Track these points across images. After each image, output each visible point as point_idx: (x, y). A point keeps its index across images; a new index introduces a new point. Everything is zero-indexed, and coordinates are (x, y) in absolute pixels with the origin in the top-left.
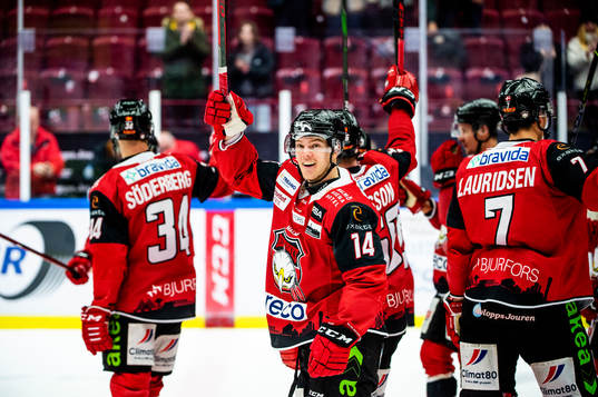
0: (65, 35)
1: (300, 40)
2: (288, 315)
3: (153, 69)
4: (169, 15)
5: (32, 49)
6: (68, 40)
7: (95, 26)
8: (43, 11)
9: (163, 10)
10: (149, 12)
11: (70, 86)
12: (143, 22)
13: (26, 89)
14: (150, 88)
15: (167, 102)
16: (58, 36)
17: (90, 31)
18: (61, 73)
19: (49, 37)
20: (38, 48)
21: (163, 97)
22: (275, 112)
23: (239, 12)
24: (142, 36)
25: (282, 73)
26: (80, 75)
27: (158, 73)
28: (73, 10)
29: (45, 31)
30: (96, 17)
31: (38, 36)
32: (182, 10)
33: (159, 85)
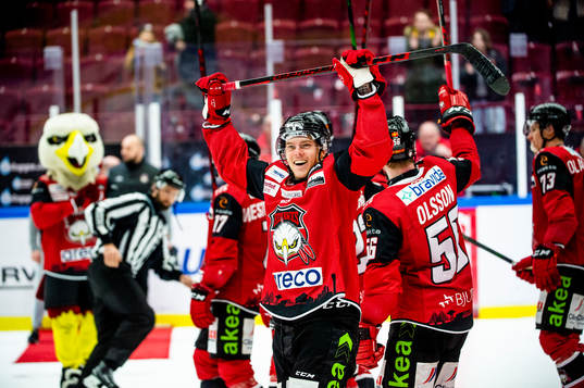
0: (310, 46)
1: (532, 45)
2: (303, 283)
3: (395, 77)
4: (411, 24)
5: (280, 60)
6: (315, 50)
7: (340, 37)
8: (291, 24)
9: (404, 20)
10: (390, 22)
11: (318, 94)
12: (386, 32)
13: (276, 98)
14: (394, 94)
15: (411, 107)
16: (304, 47)
17: (335, 42)
18: (309, 82)
19: (297, 47)
20: (287, 59)
21: (406, 103)
22: (511, 115)
23: (474, 20)
24: (384, 45)
25: (517, 77)
26: (328, 84)
27: (400, 80)
28: (319, 22)
29: (293, 43)
30: (341, 28)
31: (287, 47)
32: (422, 18)
33: (401, 91)
